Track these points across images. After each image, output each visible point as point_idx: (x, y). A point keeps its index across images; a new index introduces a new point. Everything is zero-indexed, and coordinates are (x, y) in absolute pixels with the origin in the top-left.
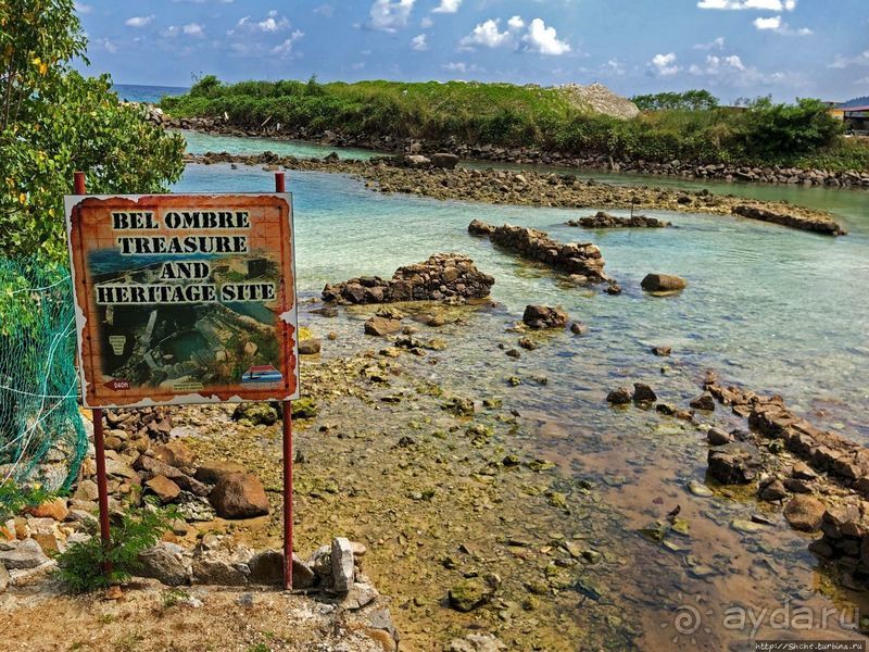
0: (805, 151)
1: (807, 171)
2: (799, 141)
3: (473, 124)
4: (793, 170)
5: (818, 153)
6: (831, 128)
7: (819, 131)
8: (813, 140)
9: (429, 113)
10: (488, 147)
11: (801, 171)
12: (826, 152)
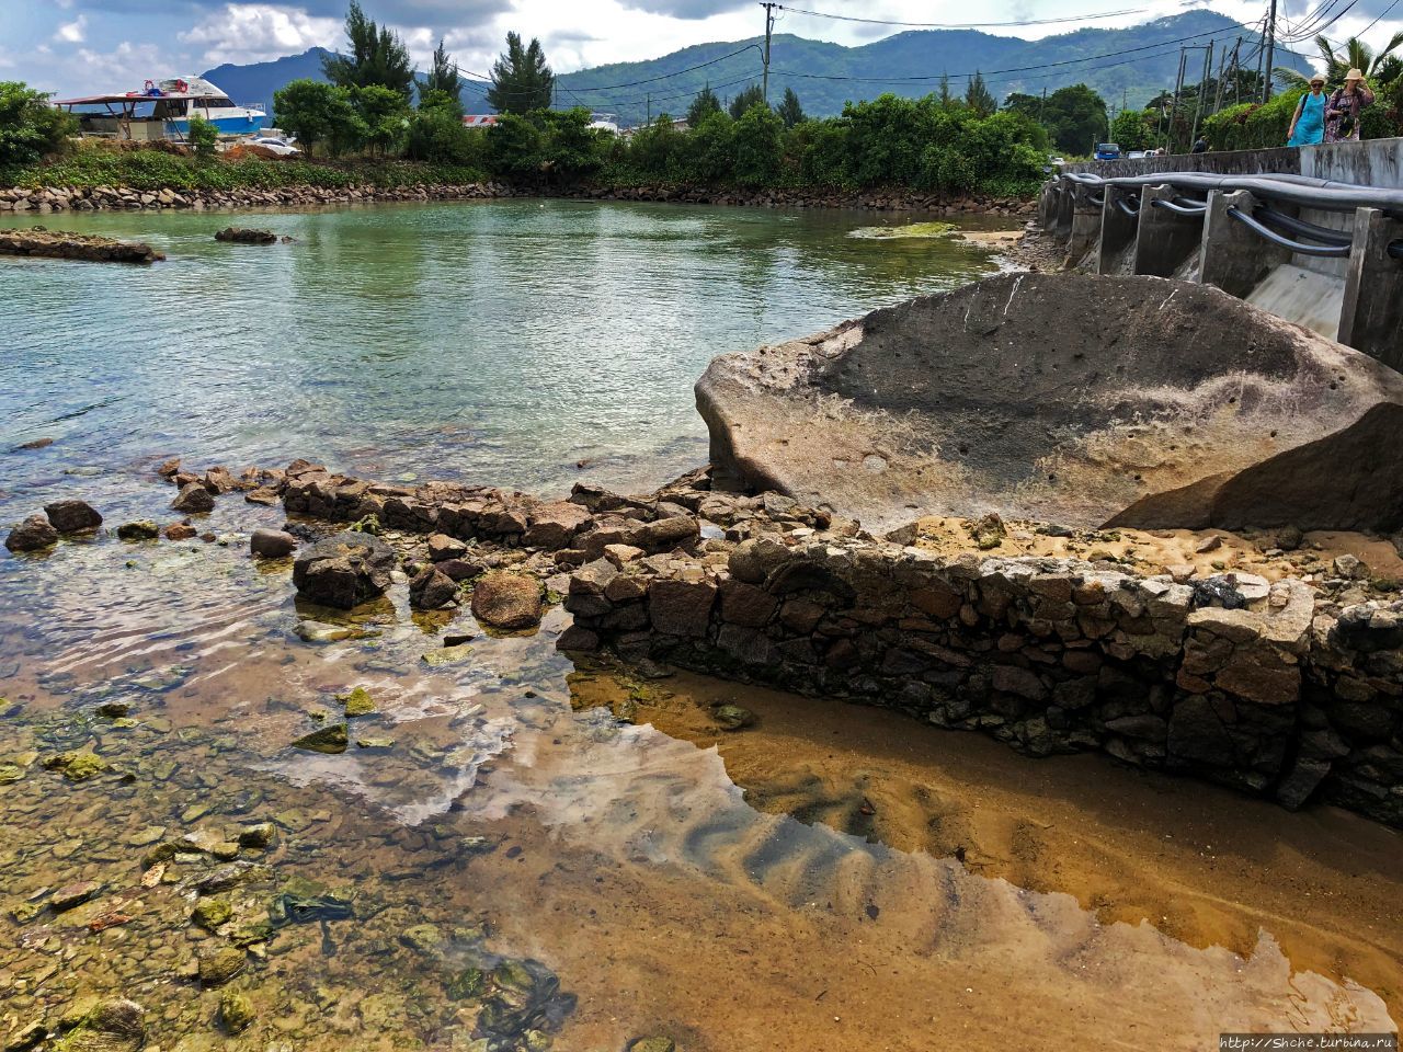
0: (25, 161)
1: (39, 191)
2: (12, 146)
4: (17, 190)
5: (47, 164)
6: (54, 125)
7: (39, 130)
8: (32, 144)
11: (29, 192)
12: (58, 160)
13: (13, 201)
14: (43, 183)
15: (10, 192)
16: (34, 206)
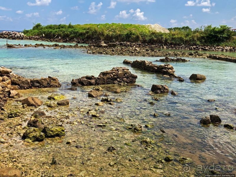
0: (223, 41)
1: (224, 47)
2: (221, 38)
3: (120, 35)
4: (220, 47)
5: (227, 42)
6: (230, 34)
7: (227, 35)
8: (225, 38)
9: (106, 32)
10: (125, 42)
11: (222, 47)
12: (230, 41)
13: (219, 49)
14: (225, 46)
15: (218, 47)
16: (222, 50)
